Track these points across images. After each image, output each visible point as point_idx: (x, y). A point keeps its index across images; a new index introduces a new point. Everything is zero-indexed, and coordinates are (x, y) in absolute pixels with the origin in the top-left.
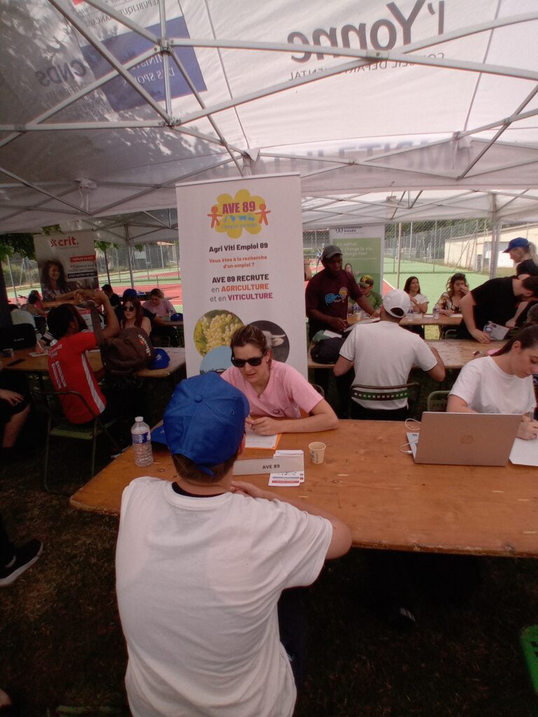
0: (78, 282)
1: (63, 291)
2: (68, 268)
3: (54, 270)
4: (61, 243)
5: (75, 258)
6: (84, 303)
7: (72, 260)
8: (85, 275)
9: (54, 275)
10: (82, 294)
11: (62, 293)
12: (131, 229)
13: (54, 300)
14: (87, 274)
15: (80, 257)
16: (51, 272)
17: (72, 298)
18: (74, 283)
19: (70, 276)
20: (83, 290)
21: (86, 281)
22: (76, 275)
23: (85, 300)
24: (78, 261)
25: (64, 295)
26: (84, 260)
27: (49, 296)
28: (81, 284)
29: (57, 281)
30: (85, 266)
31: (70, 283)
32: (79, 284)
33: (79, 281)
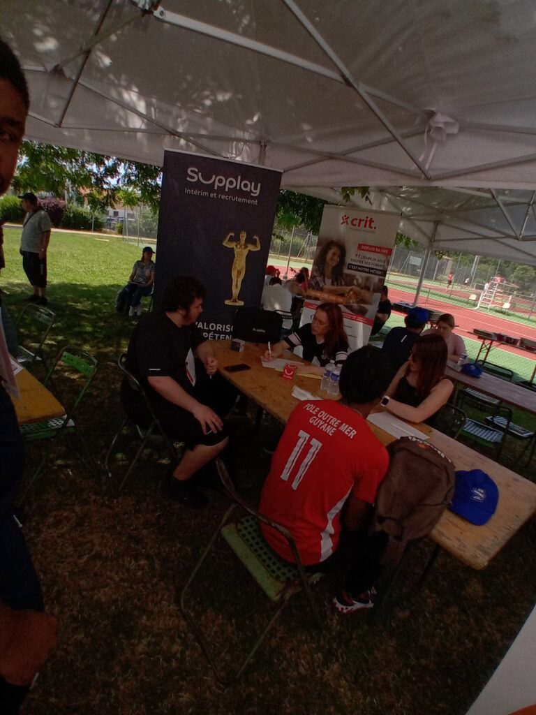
0: (358, 277)
1: (335, 283)
2: (352, 256)
3: (334, 254)
4: (355, 222)
5: (364, 245)
6: (355, 305)
7: (360, 247)
8: (370, 270)
9: (332, 259)
10: (356, 294)
11: (333, 284)
12: (441, 229)
13: (321, 290)
14: (373, 271)
15: (370, 246)
16: (330, 255)
17: (342, 295)
18: (352, 277)
19: (350, 267)
20: (359, 289)
21: (368, 279)
22: (359, 268)
23: (358, 302)
24: (368, 250)
25: (335, 287)
26: (375, 252)
27: (317, 283)
28: (360, 281)
29: (333, 268)
30: (373, 259)
31: (347, 275)
32: (357, 280)
33: (360, 276)
